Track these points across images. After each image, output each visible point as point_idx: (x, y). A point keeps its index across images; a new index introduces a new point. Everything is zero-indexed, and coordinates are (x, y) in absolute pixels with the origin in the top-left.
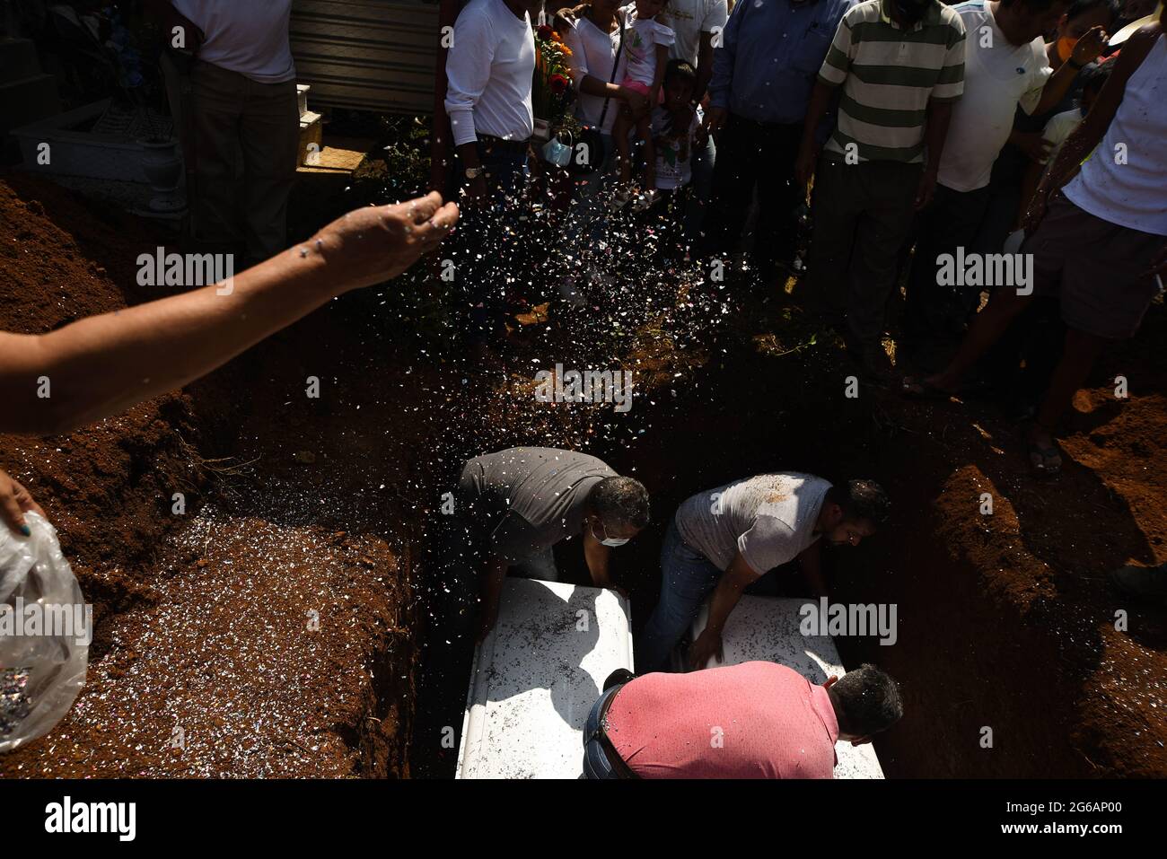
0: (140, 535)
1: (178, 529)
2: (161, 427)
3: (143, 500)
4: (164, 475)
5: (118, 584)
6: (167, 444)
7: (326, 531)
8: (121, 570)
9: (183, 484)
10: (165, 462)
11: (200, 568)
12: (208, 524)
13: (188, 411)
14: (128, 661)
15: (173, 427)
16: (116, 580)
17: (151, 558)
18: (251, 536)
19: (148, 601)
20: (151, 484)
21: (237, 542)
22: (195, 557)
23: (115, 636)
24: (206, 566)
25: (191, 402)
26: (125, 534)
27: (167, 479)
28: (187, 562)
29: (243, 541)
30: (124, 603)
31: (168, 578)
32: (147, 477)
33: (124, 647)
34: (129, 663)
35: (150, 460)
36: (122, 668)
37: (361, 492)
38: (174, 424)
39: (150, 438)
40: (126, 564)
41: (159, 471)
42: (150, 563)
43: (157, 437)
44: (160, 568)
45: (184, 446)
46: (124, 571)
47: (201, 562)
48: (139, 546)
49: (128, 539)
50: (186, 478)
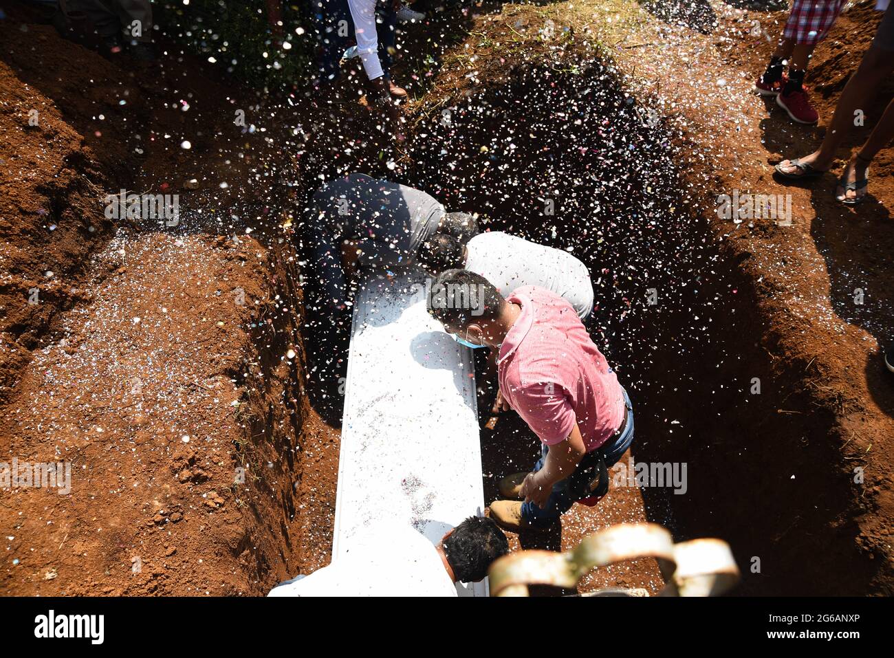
0: (69, 255)
1: (99, 248)
2: (69, 174)
3: (68, 230)
4: (79, 210)
5: (59, 291)
6: (77, 186)
7: (210, 237)
8: (60, 281)
9: (97, 215)
10: (78, 200)
11: (121, 274)
12: (123, 242)
13: (89, 159)
14: (78, 342)
15: (80, 173)
16: (57, 288)
17: (82, 271)
18: (156, 247)
19: (85, 301)
20: (71, 217)
21: (145, 253)
22: (116, 267)
23: (66, 326)
24: (125, 272)
25: (90, 152)
26: (57, 255)
27: (82, 212)
28: (111, 271)
29: (150, 252)
30: (68, 303)
31: (99, 283)
32: (66, 213)
33: (73, 333)
34: (79, 343)
35: (65, 200)
36: (74, 347)
37: (235, 206)
38: (80, 171)
39: (62, 183)
40: (63, 276)
41: (75, 207)
42: (82, 273)
43: (67, 182)
44: (91, 277)
45: (92, 187)
46: (62, 281)
47: (121, 270)
48: (70, 263)
49: (60, 258)
50: (98, 210)
